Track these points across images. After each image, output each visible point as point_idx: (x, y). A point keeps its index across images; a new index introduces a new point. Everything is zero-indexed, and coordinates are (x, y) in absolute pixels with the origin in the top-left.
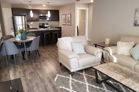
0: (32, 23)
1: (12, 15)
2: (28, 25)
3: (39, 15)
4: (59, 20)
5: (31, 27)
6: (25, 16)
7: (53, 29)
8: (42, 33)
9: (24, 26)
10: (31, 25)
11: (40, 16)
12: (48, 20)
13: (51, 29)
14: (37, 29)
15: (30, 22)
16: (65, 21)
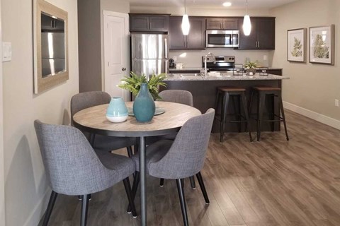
0: (184, 55)
1: (130, 31)
2: (171, 61)
3: (208, 32)
4: (274, 49)
5: (179, 67)
6: (166, 33)
7: (258, 76)
8: (217, 89)
9: (160, 62)
10: (181, 60)
11: (210, 36)
12: (236, 48)
13: (251, 78)
14: (198, 72)
15: (177, 53)
16: (302, 49)
